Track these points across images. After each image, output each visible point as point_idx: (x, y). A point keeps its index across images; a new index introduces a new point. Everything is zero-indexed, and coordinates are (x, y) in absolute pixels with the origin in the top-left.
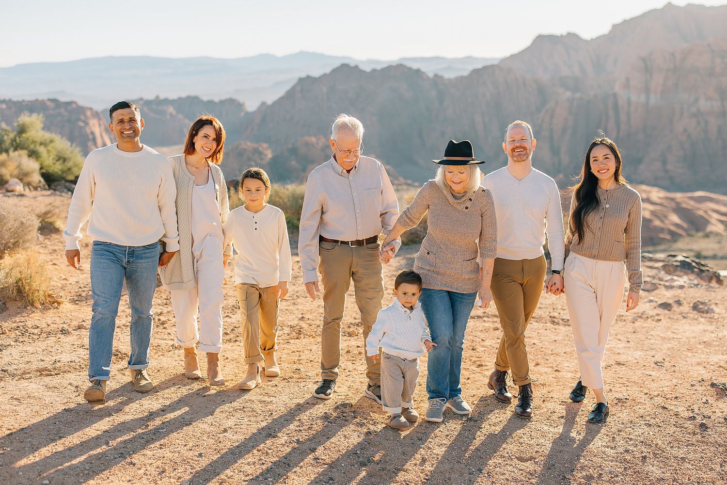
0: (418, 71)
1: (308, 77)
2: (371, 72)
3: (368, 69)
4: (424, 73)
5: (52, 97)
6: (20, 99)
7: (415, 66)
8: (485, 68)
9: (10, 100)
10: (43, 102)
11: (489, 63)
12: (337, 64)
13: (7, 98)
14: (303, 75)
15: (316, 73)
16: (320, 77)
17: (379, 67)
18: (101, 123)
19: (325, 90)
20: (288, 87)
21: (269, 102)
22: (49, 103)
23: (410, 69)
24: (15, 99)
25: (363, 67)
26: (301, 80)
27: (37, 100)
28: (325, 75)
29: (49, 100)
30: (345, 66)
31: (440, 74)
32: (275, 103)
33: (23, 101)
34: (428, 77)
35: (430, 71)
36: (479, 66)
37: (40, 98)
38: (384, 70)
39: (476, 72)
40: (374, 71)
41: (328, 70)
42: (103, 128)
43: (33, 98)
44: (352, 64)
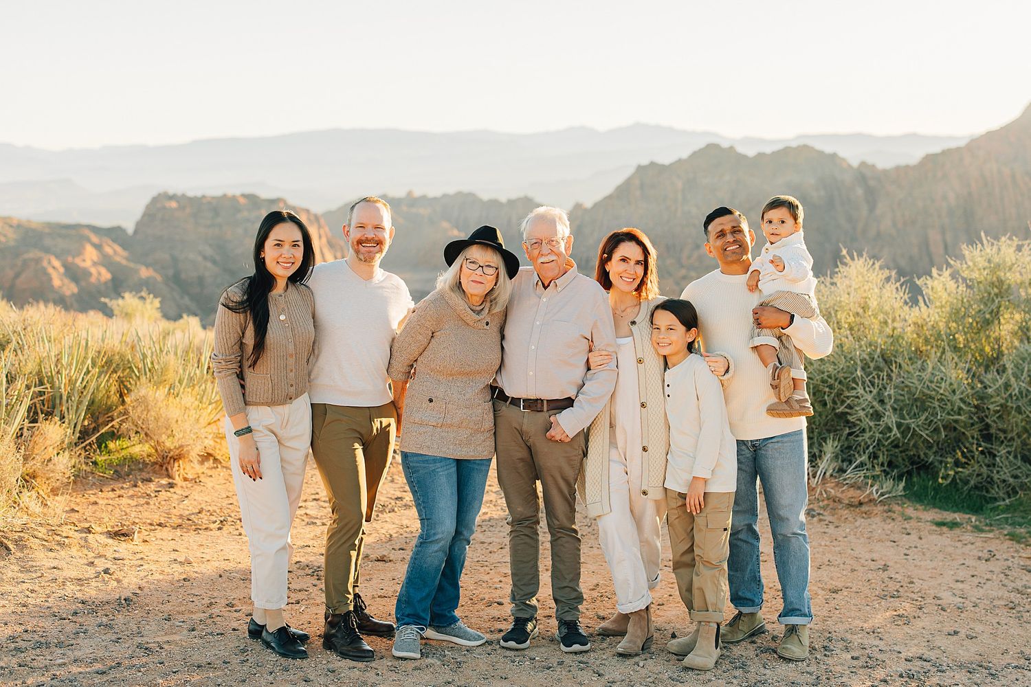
0: (834, 156)
1: (653, 164)
2: (755, 157)
3: (751, 152)
4: (844, 160)
5: (248, 191)
6: (199, 194)
7: (828, 149)
8: (945, 153)
9: (183, 195)
10: (234, 198)
11: (953, 145)
12: (700, 144)
13: (179, 193)
14: (645, 162)
15: (666, 159)
16: (671, 165)
17: (768, 150)
18: (322, 231)
19: (679, 184)
20: (619, 179)
21: (588, 204)
22: (242, 200)
23: (821, 153)
24: (191, 194)
25: (741, 149)
26: (641, 169)
27: (225, 195)
28: (680, 161)
29: (243, 196)
30: (712, 148)
31: (870, 161)
32: (596, 205)
33: (204, 197)
34: (849, 166)
35: (853, 156)
36: (936, 149)
37: (230, 193)
38: (776, 154)
39: (930, 159)
40: (761, 155)
41: (685, 154)
42: (324, 240)
43: (218, 193)
44: (725, 145)
